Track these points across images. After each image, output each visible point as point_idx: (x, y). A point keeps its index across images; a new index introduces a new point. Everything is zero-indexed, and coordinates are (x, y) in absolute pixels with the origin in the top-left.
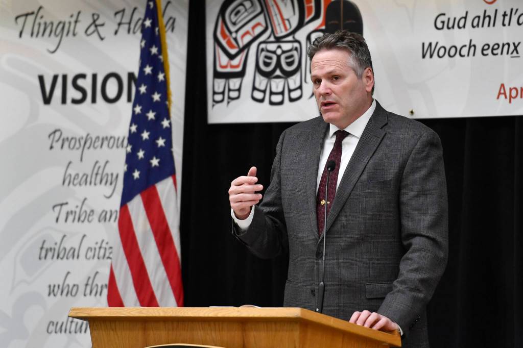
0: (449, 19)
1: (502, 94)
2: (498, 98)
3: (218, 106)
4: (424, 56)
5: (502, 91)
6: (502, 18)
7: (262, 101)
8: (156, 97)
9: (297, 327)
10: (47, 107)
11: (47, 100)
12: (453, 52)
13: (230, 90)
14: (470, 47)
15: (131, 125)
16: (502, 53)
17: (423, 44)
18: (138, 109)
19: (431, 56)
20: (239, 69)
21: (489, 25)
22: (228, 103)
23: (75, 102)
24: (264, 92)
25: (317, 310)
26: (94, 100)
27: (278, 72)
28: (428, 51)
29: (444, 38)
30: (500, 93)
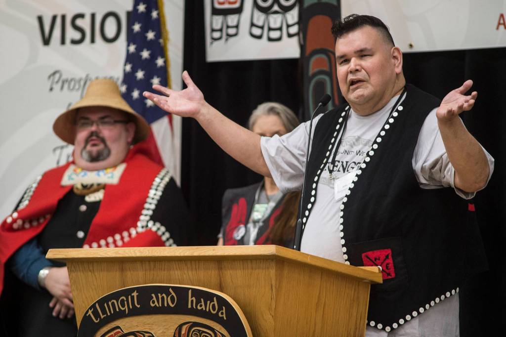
1: (501, 24)
2: (498, 28)
3: (216, 43)
5: (502, 22)
7: (260, 37)
8: (151, 35)
9: (273, 264)
10: (46, 48)
11: (46, 41)
13: (228, 27)
15: (125, 65)
18: (132, 48)
20: (237, 5)
22: (227, 40)
23: (74, 42)
24: (262, 28)
25: (295, 247)
26: (93, 41)
27: (276, 8)
30: (499, 24)
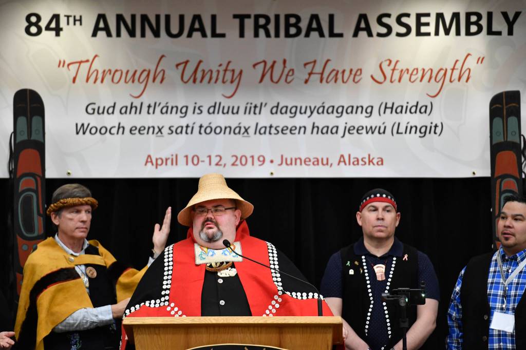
0: (99, 108)
1: (149, 162)
2: (146, 164)
4: (77, 133)
5: (149, 160)
6: (147, 108)
12: (103, 131)
14: (119, 128)
16: (148, 133)
17: (77, 125)
19: (84, 133)
21: (136, 113)
28: (81, 129)
29: (95, 121)
30: (147, 162)
